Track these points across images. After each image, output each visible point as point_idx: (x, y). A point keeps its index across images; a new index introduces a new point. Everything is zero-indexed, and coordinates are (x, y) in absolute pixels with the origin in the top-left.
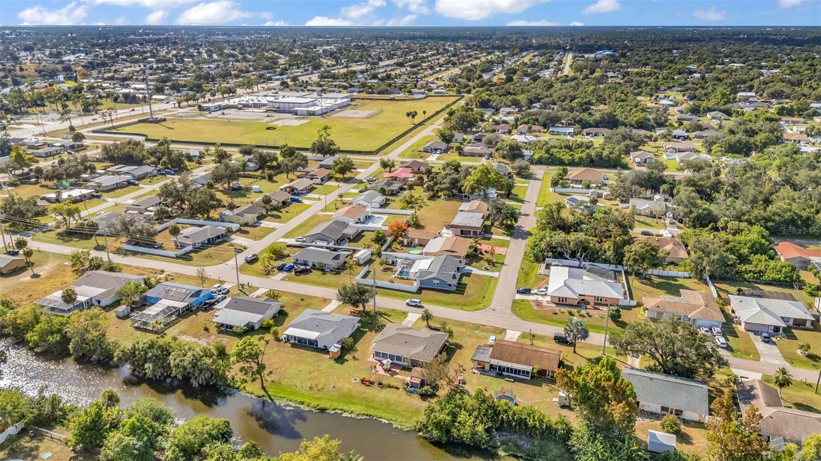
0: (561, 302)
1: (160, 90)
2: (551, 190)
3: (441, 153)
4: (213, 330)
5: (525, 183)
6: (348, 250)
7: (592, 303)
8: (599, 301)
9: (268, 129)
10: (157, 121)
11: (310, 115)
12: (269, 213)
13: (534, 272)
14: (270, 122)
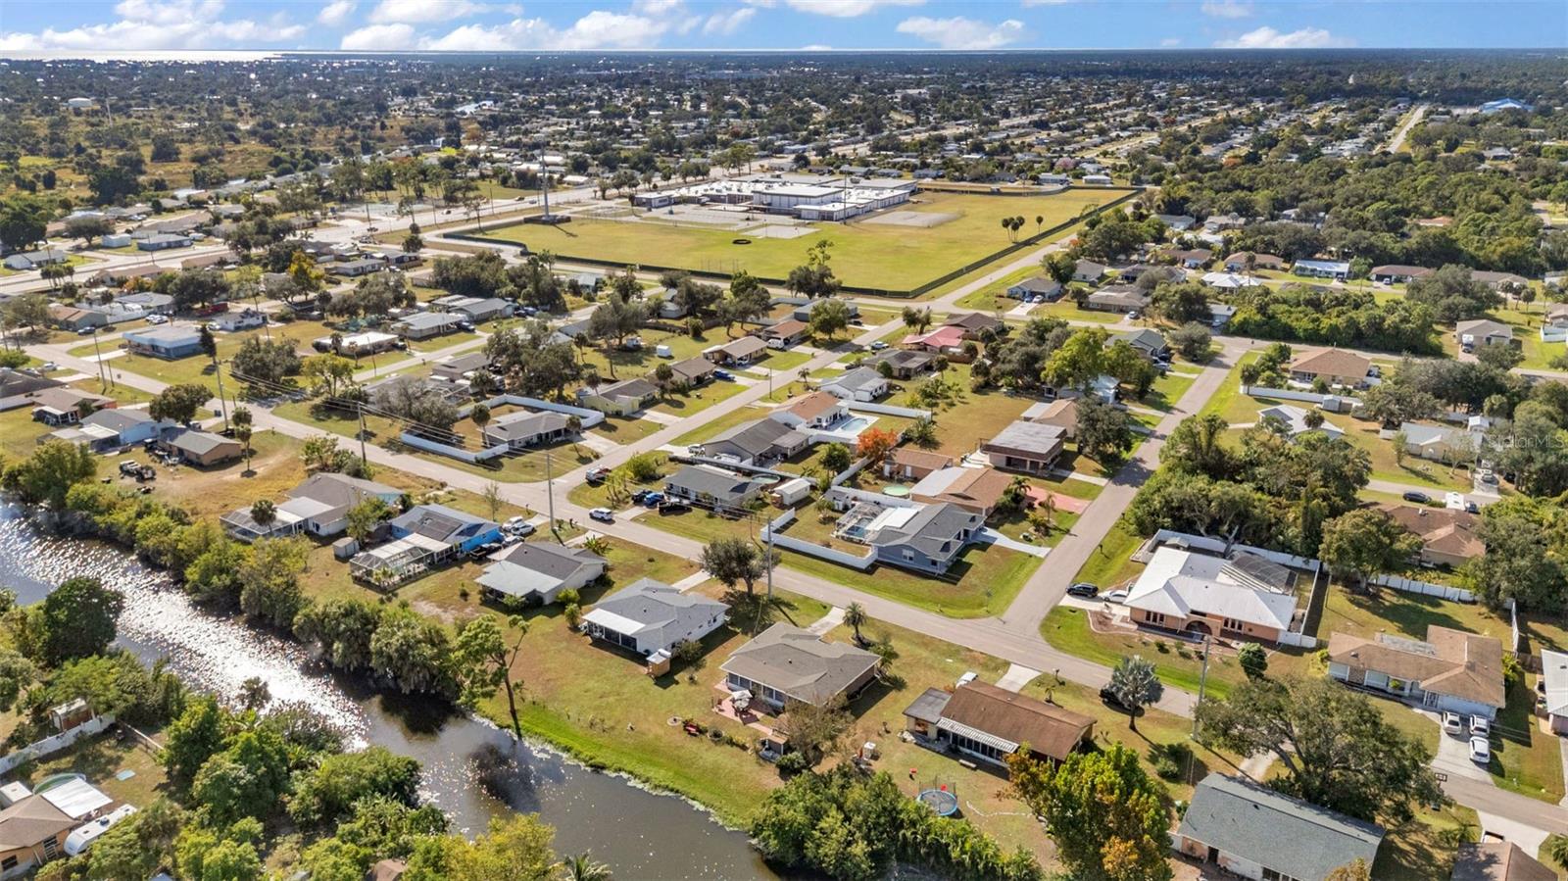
0: (1150, 621)
1: (579, 167)
2: (1242, 389)
3: (1042, 302)
4: (475, 597)
5: (1192, 371)
6: (772, 476)
7: (1216, 632)
8: (1236, 630)
9: (736, 242)
10: (554, 222)
11: (823, 219)
12: (667, 396)
13: (1125, 556)
14: (746, 230)
